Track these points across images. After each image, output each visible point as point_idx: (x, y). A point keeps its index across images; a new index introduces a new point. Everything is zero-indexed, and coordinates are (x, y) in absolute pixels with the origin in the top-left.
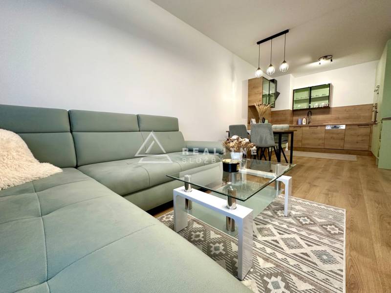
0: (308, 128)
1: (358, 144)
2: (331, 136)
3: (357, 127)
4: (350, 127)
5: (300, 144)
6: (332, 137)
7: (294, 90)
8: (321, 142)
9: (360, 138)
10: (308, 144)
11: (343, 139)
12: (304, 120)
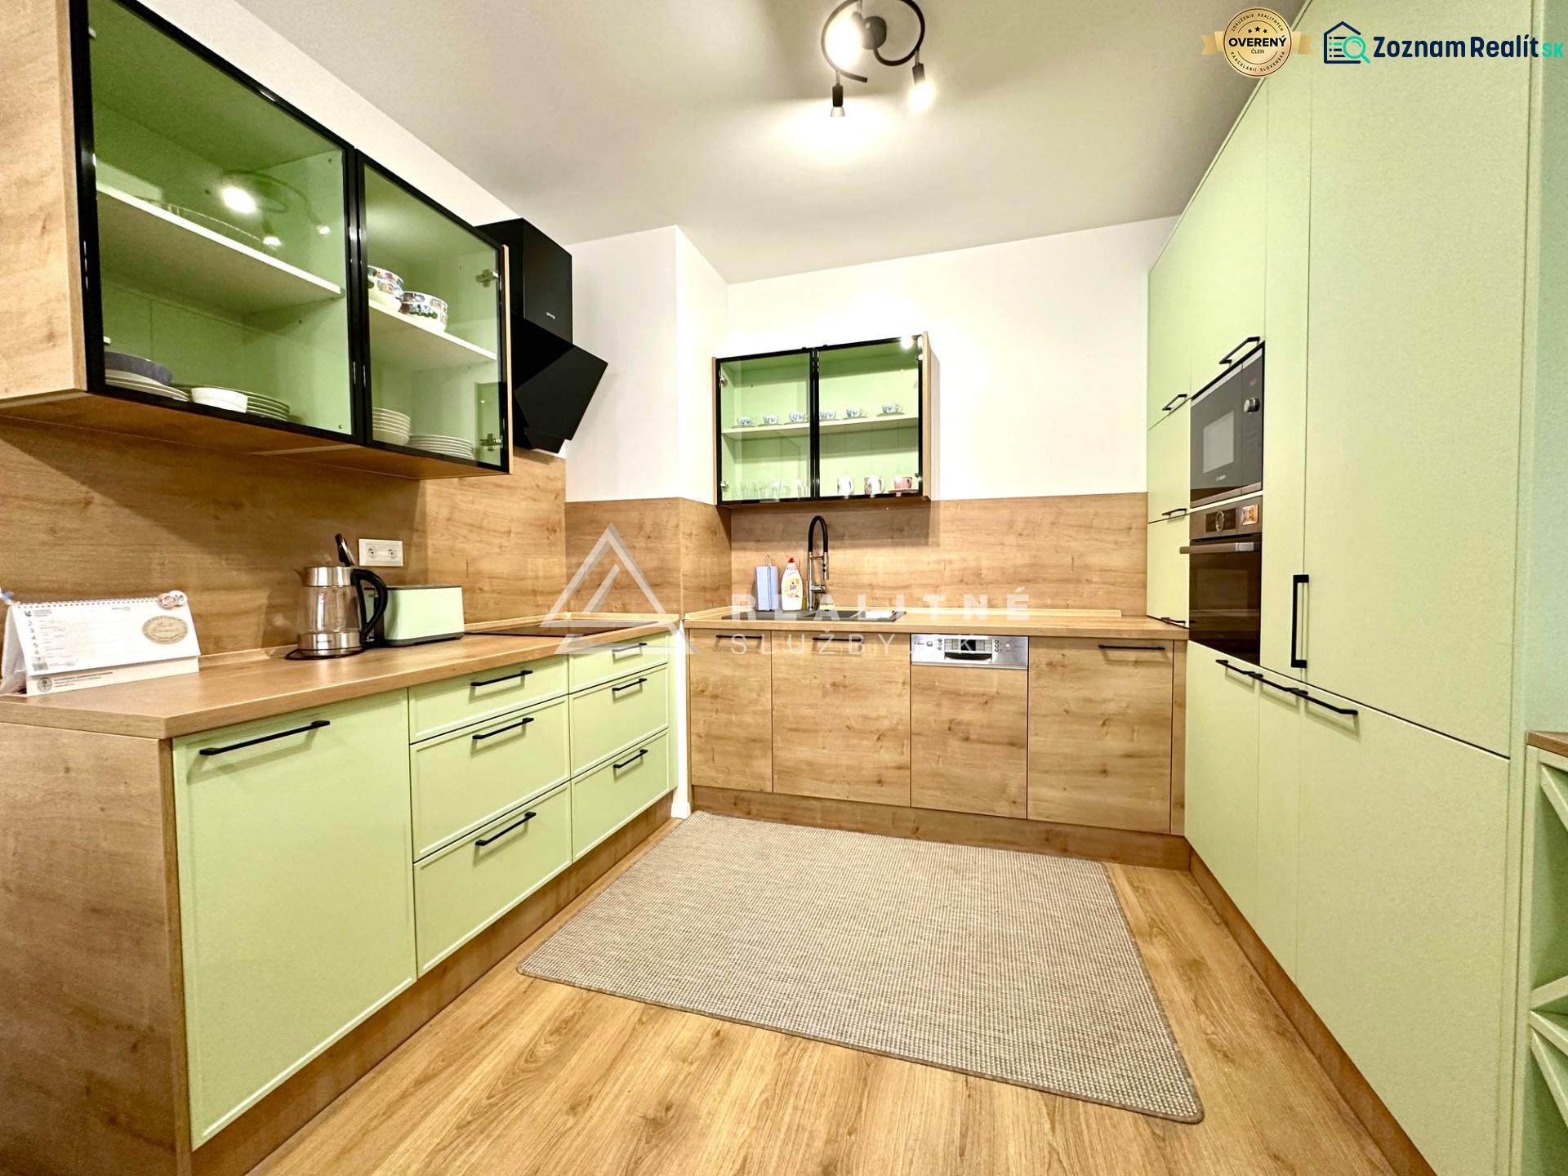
0: (803, 647)
1: (1111, 781)
2: (947, 712)
3: (1097, 656)
4: (1055, 655)
5: (763, 766)
6: (952, 727)
7: (719, 363)
8: (889, 755)
9: (1115, 743)
10: (814, 769)
11: (1018, 743)
12: (792, 576)
